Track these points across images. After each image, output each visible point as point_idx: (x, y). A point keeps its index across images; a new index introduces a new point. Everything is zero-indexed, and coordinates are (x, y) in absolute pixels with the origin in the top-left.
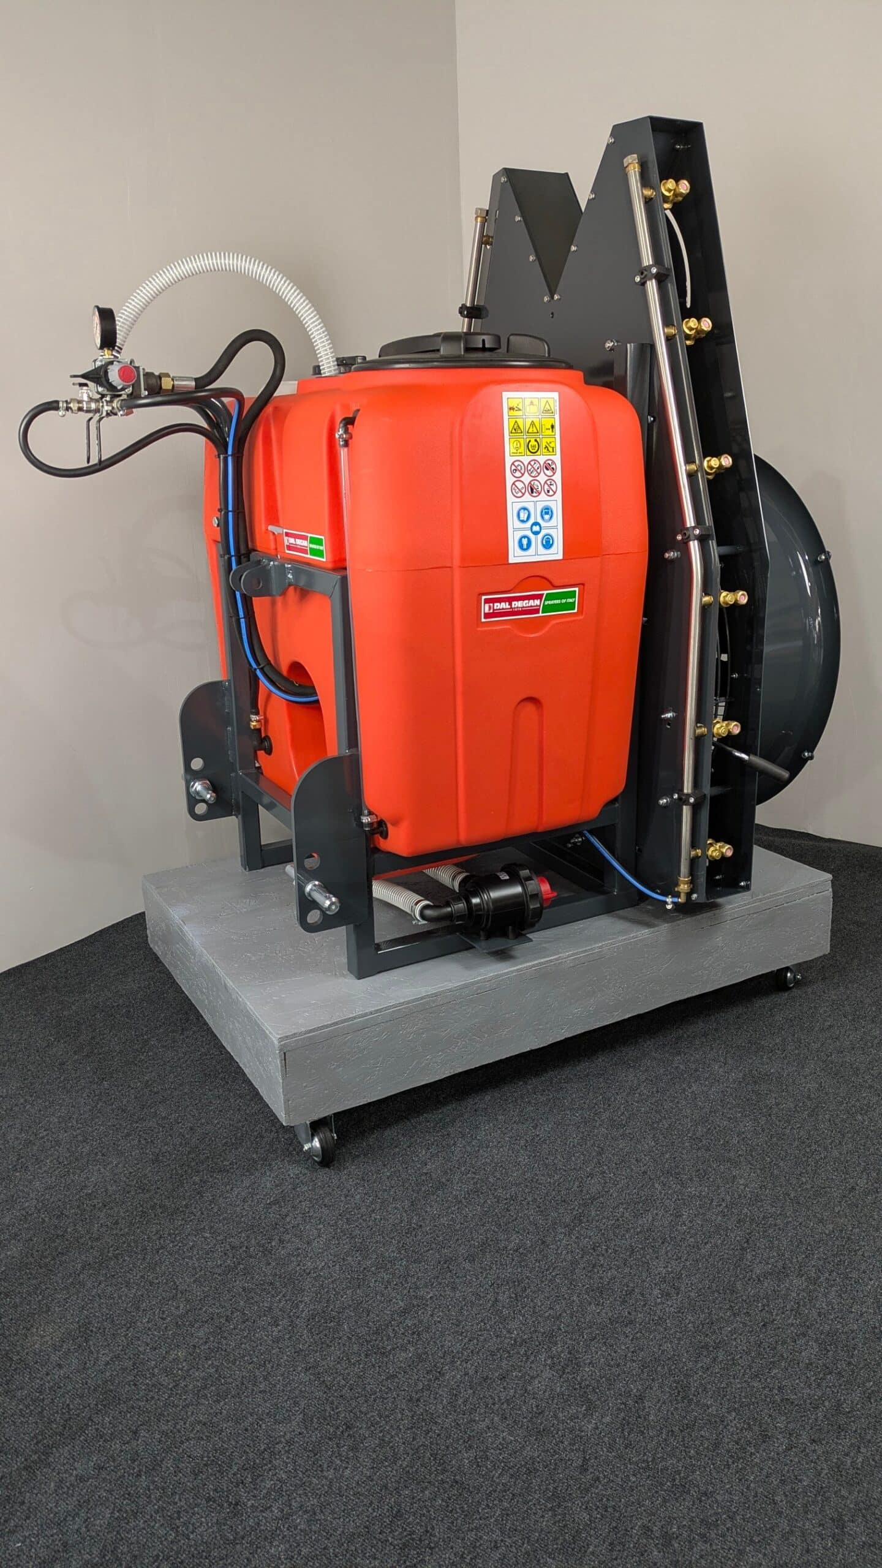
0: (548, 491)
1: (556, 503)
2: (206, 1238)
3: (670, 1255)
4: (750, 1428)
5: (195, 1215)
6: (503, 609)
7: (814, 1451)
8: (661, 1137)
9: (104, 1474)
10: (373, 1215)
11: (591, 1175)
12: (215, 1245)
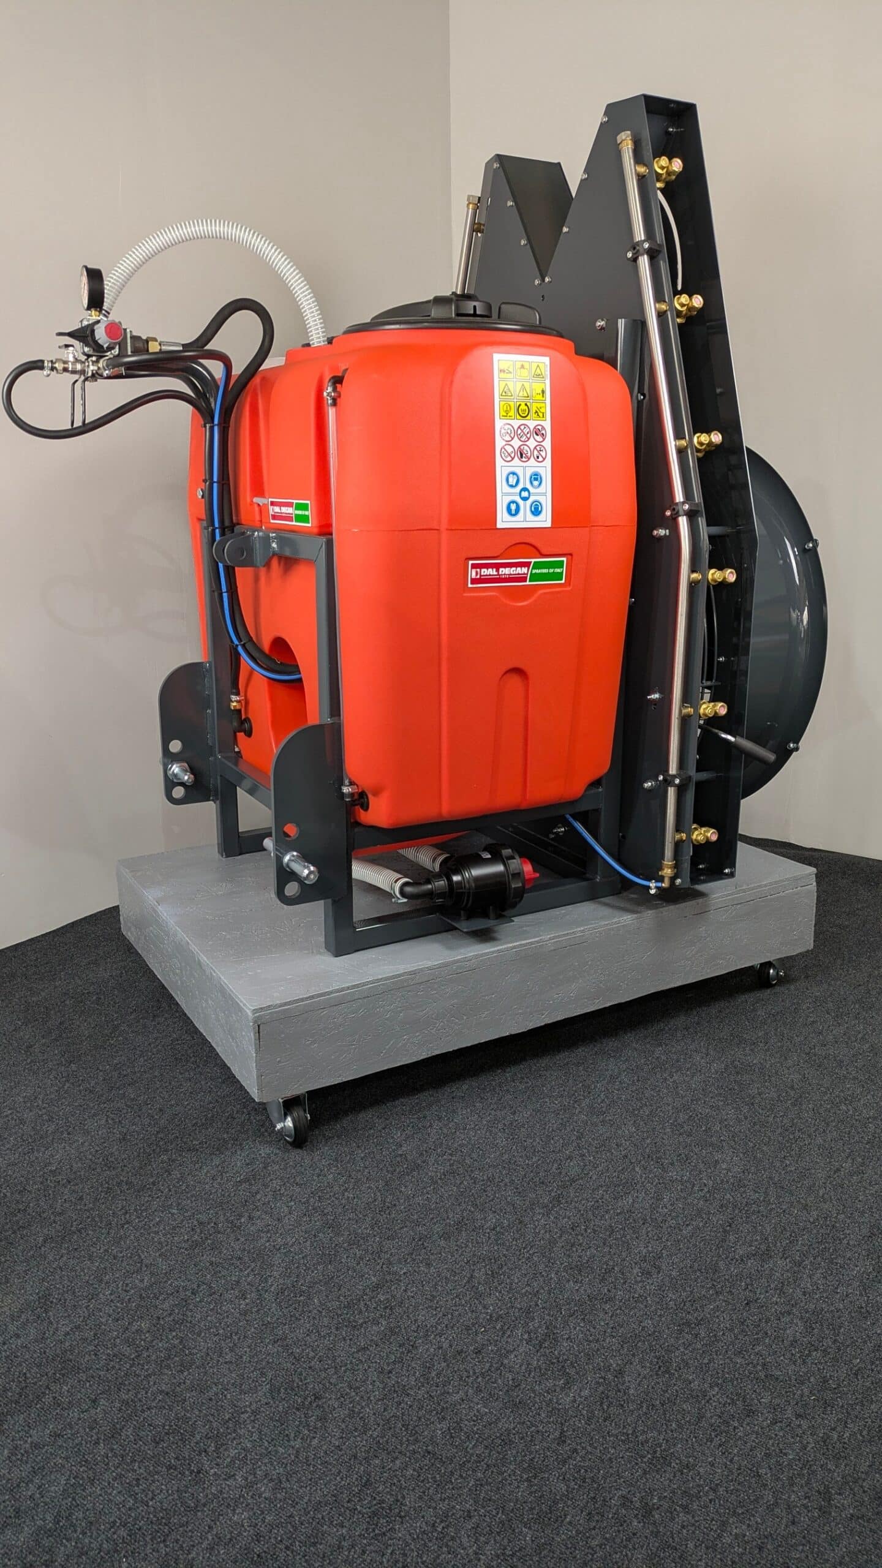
0: (538, 457)
1: (545, 469)
2: (173, 1214)
3: (650, 1235)
4: (733, 1402)
5: (162, 1192)
6: (490, 575)
7: (800, 1426)
8: (642, 1123)
9: (60, 1442)
10: (346, 1194)
11: (570, 1158)
12: (183, 1221)
